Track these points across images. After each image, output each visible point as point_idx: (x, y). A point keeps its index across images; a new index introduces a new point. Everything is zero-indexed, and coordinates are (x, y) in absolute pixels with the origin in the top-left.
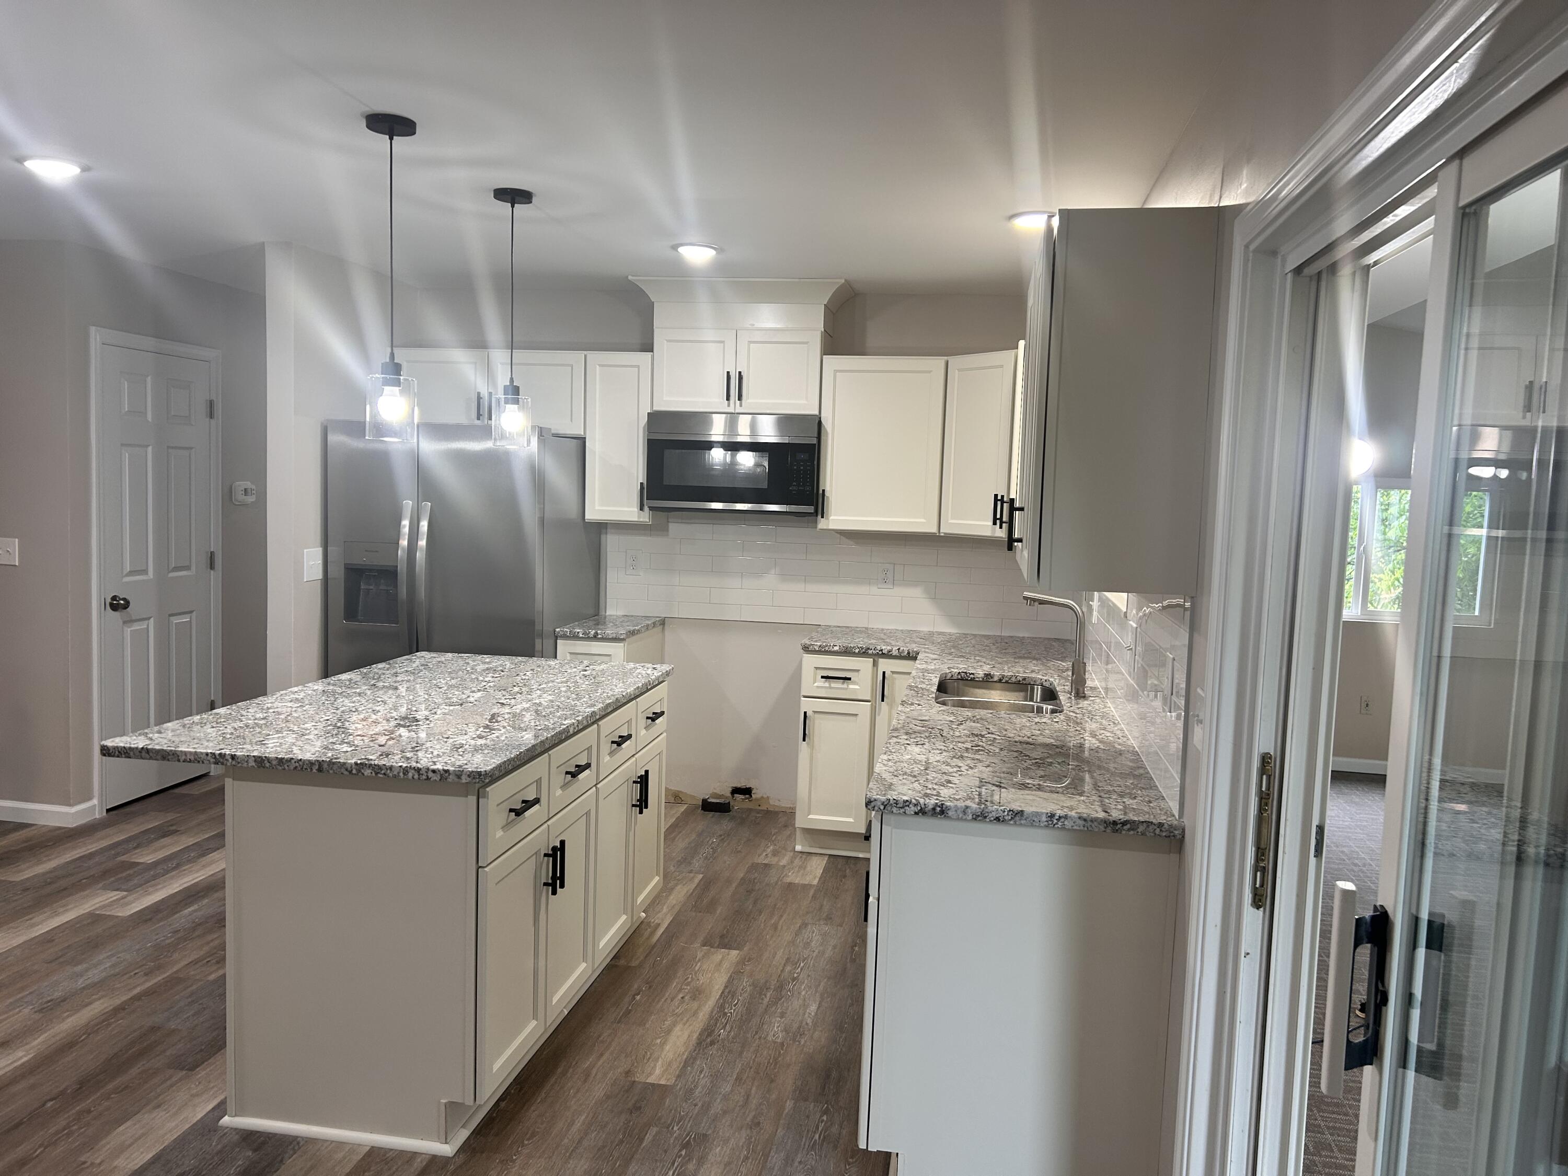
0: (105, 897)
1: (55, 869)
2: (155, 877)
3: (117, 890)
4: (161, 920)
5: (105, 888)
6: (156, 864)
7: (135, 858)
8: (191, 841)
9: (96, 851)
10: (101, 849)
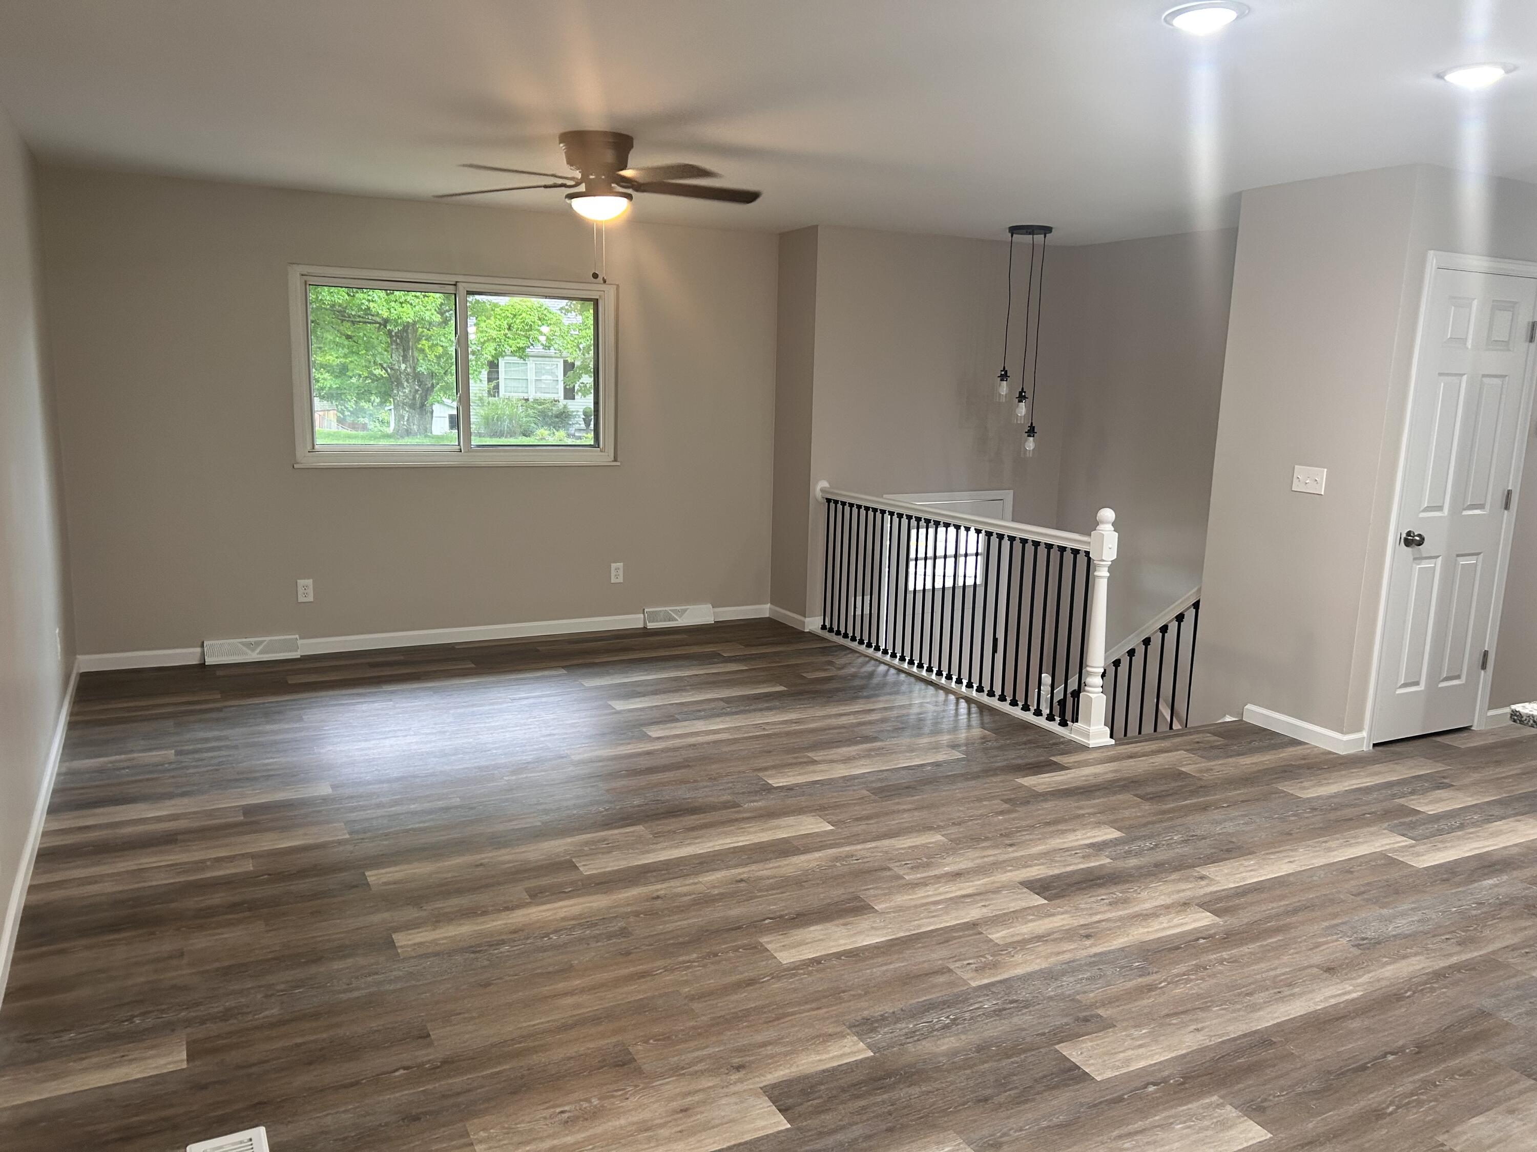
0: (1392, 840)
1: (1336, 795)
2: (1440, 832)
3: (1403, 835)
4: (1459, 885)
5: (1392, 829)
6: (1437, 818)
7: (1413, 804)
8: (1470, 801)
9: (1372, 786)
10: (1376, 785)
